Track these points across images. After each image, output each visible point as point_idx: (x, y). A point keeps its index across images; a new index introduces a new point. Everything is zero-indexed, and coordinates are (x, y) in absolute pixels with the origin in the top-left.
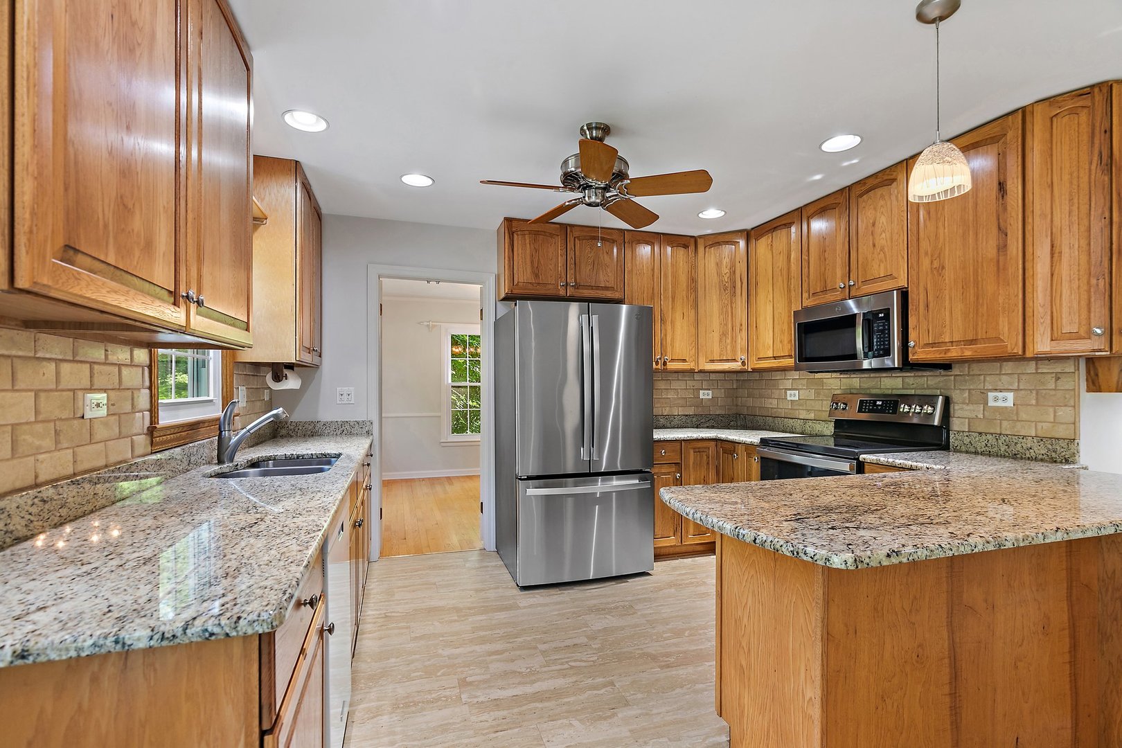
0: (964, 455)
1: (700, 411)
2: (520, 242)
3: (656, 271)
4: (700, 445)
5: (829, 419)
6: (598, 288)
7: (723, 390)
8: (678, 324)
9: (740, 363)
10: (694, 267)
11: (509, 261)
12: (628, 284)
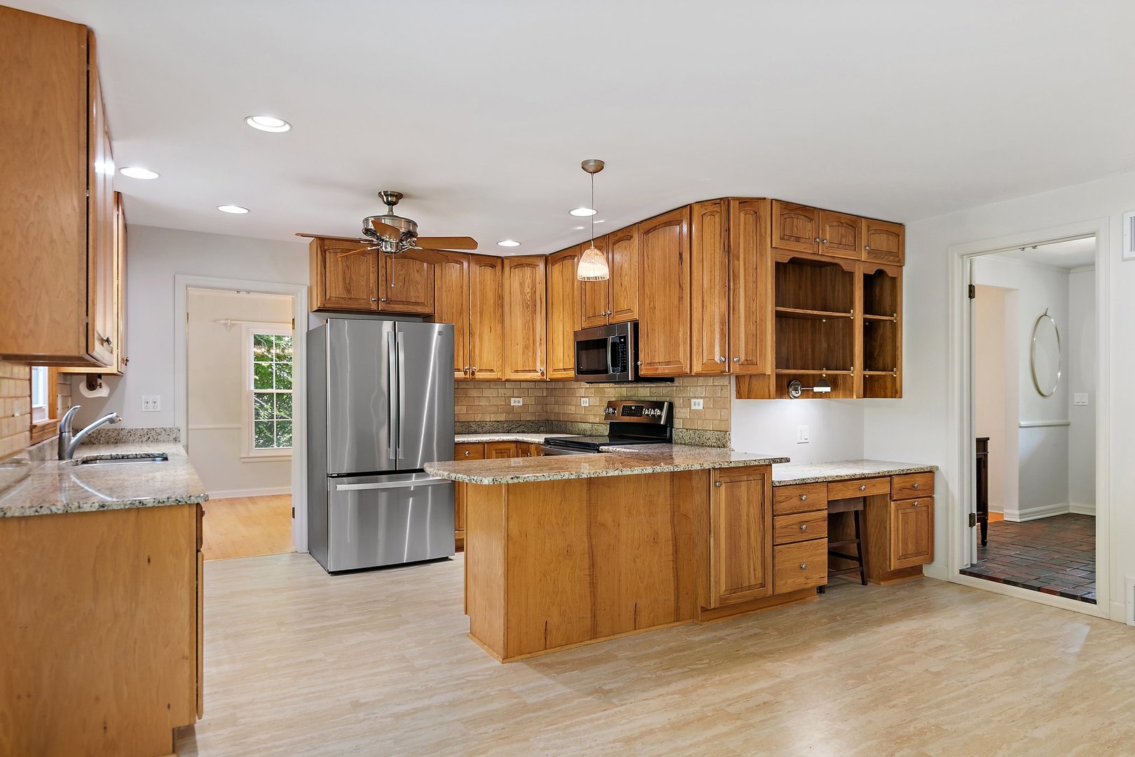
0: (679, 446)
1: (511, 417)
2: (332, 260)
3: (465, 288)
4: (501, 446)
5: (604, 422)
6: (408, 303)
7: (533, 398)
8: (486, 337)
9: (539, 374)
10: (501, 286)
11: (322, 276)
12: (438, 300)
